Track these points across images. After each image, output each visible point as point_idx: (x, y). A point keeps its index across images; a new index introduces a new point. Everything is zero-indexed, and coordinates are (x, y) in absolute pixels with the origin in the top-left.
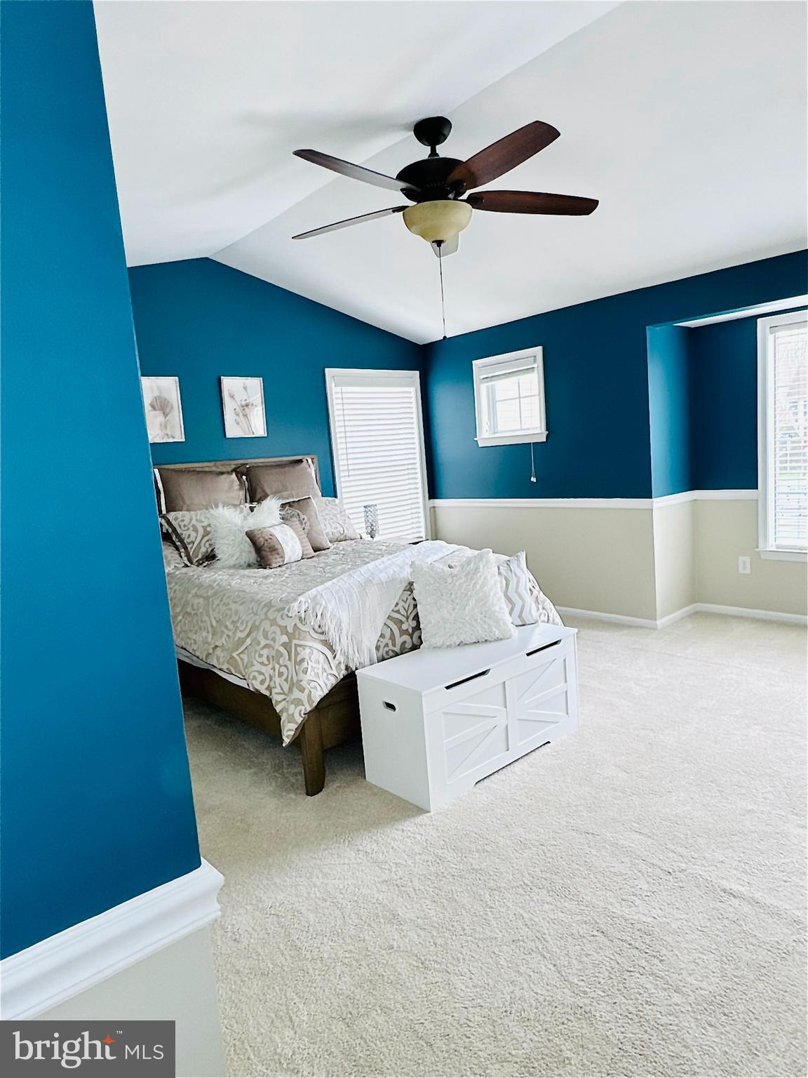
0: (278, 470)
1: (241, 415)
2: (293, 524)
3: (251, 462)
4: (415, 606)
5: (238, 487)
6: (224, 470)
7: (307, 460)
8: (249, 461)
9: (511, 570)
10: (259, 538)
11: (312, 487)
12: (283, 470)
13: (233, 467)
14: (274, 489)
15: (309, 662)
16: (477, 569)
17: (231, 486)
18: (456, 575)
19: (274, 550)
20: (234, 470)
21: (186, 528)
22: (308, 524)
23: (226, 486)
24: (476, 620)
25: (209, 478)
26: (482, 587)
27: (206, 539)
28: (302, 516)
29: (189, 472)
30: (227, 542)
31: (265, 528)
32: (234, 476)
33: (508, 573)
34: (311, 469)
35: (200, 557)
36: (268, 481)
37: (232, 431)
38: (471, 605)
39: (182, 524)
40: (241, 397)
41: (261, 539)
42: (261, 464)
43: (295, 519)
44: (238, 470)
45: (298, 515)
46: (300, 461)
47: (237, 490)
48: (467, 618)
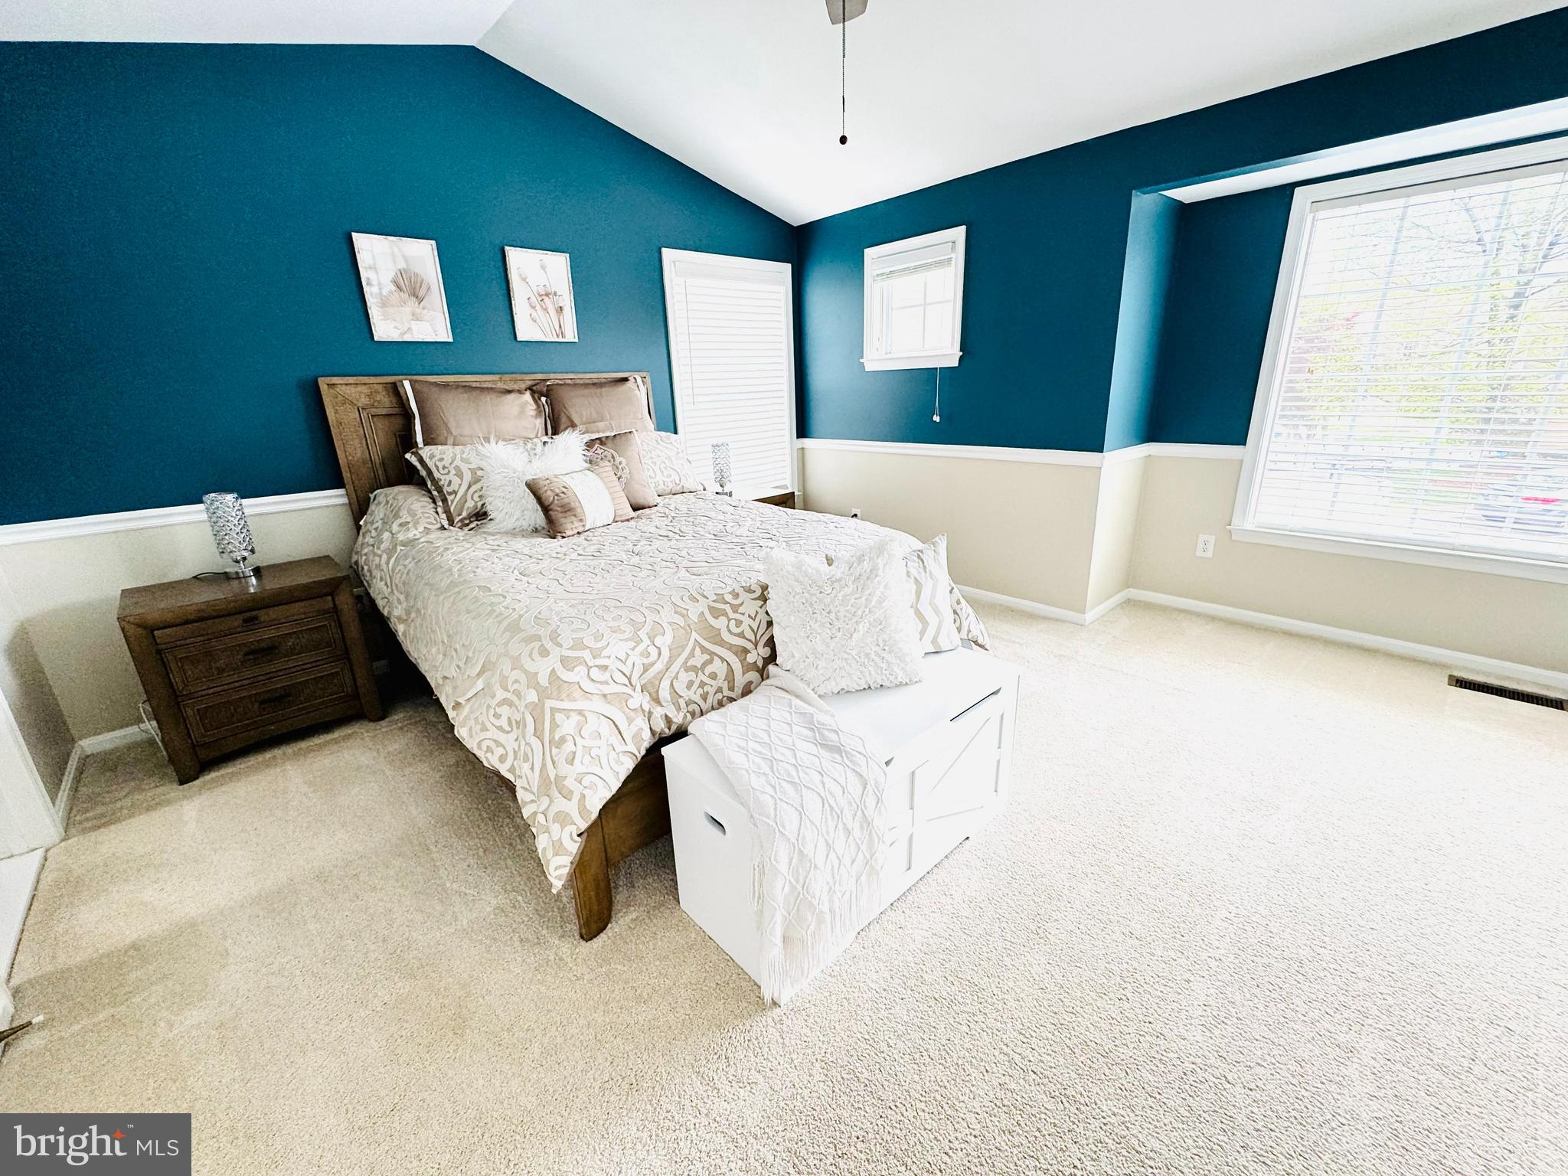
0: (592, 390)
1: (538, 307)
2: (601, 470)
3: (554, 378)
4: (770, 624)
5: (533, 413)
6: (516, 387)
7: (635, 379)
8: (552, 376)
9: (925, 567)
10: (546, 491)
11: (640, 417)
12: (599, 390)
13: (529, 383)
14: (584, 419)
15: (577, 739)
16: (874, 570)
17: (522, 412)
18: (839, 580)
19: (568, 510)
20: (530, 388)
21: (446, 471)
22: (627, 471)
23: (515, 410)
24: (867, 655)
25: (488, 398)
26: (880, 602)
27: (474, 488)
28: (618, 459)
29: (458, 387)
30: (502, 494)
31: (556, 476)
32: (528, 396)
33: (919, 573)
34: (639, 392)
35: (464, 514)
36: (577, 406)
37: (526, 330)
38: (862, 632)
39: (440, 465)
40: (538, 280)
41: (549, 493)
42: (569, 382)
43: (608, 464)
44: (534, 388)
45: (613, 457)
46: (626, 380)
47: (532, 416)
48: (854, 653)
